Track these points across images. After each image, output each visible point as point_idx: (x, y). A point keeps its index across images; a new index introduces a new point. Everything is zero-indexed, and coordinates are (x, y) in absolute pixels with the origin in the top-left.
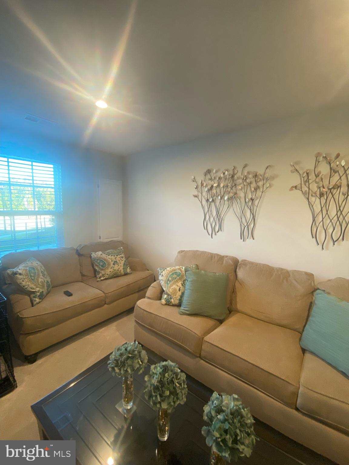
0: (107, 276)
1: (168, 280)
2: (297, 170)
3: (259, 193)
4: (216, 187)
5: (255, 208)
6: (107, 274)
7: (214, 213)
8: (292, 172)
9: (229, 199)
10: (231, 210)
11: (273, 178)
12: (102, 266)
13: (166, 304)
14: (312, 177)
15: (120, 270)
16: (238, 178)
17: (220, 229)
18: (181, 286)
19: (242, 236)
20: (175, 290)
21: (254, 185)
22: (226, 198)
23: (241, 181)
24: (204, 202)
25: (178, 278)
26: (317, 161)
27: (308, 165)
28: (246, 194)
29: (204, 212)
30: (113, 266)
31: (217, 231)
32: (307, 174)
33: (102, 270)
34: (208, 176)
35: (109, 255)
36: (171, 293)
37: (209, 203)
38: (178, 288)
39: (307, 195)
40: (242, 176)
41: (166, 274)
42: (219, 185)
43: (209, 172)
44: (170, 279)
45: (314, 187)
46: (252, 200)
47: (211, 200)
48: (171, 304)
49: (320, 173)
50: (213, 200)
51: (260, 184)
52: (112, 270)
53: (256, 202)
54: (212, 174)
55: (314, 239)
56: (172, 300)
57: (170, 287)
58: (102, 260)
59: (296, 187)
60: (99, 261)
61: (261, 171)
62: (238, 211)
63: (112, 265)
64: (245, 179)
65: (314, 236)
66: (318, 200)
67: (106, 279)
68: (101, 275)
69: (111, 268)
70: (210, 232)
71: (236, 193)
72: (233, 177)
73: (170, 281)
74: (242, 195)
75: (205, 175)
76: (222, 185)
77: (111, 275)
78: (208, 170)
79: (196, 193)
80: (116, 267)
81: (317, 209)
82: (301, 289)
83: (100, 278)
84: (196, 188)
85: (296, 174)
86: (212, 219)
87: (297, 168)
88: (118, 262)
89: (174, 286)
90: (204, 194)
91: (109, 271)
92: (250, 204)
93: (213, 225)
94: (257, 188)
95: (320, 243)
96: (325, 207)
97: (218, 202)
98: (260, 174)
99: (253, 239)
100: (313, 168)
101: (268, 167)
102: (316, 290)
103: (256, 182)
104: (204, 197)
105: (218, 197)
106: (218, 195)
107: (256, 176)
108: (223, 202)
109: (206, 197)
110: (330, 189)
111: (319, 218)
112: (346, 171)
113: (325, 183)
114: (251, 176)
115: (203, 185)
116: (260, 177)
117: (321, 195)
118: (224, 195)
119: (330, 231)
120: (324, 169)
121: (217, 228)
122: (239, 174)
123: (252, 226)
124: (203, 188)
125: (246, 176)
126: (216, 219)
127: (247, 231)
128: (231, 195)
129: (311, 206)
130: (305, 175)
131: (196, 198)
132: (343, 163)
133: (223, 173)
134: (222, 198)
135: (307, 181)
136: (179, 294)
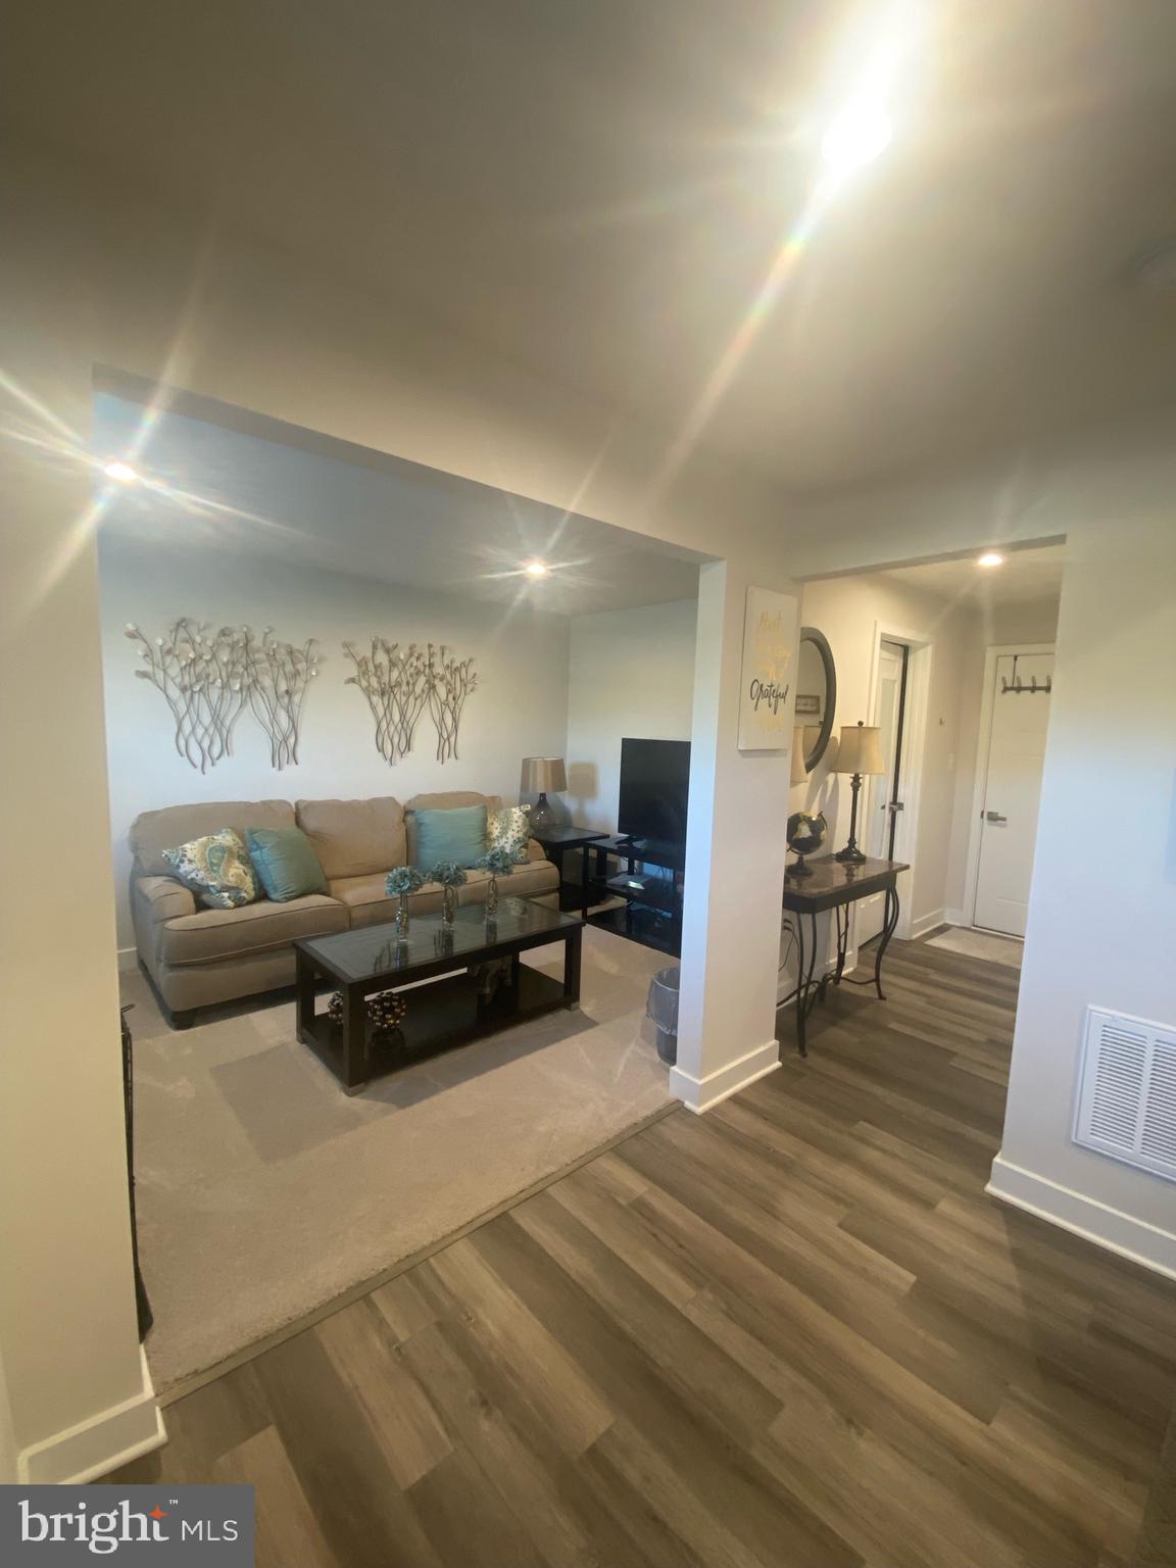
1: (212, 864)
2: (352, 655)
3: (300, 684)
4: (207, 661)
5: (296, 709)
7: (206, 718)
8: (346, 656)
9: (241, 689)
10: (247, 712)
11: (320, 660)
13: (235, 907)
14: (371, 667)
16: (258, 651)
17: (226, 748)
18: (242, 866)
19: (276, 761)
20: (238, 875)
21: (289, 668)
22: (236, 687)
23: (261, 656)
24: (175, 692)
25: (226, 855)
26: (375, 647)
27: (365, 651)
28: (276, 683)
29: (176, 715)
31: (216, 756)
32: (366, 663)
34: (182, 634)
36: (235, 883)
37: (188, 693)
38: (241, 871)
39: (368, 692)
40: (266, 648)
41: (198, 856)
42: (214, 657)
43: (182, 624)
44: (214, 861)
45: (375, 684)
46: (287, 692)
47: (196, 688)
48: (245, 902)
49: (380, 664)
50: (200, 690)
51: (301, 666)
53: (296, 699)
54: (193, 630)
55: (381, 754)
56: (244, 895)
57: (226, 874)
59: (352, 680)
61: (299, 644)
62: (265, 715)
64: (271, 655)
65: (381, 749)
66: (380, 700)
70: (198, 759)
71: (256, 681)
72: (246, 646)
73: (218, 865)
74: (267, 682)
75: (177, 629)
76: (223, 658)
78: (183, 620)
79: (148, 668)
81: (381, 711)
82: (397, 817)
84: (145, 656)
85: (351, 660)
86: (200, 731)
87: (352, 650)
89: (232, 871)
90: (174, 671)
92: (286, 700)
93: (206, 744)
94: (297, 674)
95: (388, 757)
96: (388, 708)
97: (214, 694)
98: (299, 651)
99: (297, 763)
100: (370, 656)
101: (311, 641)
102: (407, 812)
103: (294, 664)
104: (172, 679)
105: (213, 683)
106: (215, 680)
107: (291, 652)
108: (227, 695)
109: (178, 680)
110: (391, 687)
111: (384, 725)
112: (404, 667)
113: (385, 679)
114: (283, 651)
115: (169, 652)
116: (300, 656)
117: (383, 694)
118: (231, 681)
119: (396, 740)
120: (382, 658)
121: (216, 751)
122: (257, 642)
123: (292, 740)
124: (168, 659)
125: (274, 650)
126: (211, 731)
127: (284, 750)
128: (248, 681)
129: (373, 708)
130: (364, 664)
131: (146, 680)
132: (402, 657)
133: (223, 633)
134: (225, 686)
135: (365, 673)
136: (249, 880)
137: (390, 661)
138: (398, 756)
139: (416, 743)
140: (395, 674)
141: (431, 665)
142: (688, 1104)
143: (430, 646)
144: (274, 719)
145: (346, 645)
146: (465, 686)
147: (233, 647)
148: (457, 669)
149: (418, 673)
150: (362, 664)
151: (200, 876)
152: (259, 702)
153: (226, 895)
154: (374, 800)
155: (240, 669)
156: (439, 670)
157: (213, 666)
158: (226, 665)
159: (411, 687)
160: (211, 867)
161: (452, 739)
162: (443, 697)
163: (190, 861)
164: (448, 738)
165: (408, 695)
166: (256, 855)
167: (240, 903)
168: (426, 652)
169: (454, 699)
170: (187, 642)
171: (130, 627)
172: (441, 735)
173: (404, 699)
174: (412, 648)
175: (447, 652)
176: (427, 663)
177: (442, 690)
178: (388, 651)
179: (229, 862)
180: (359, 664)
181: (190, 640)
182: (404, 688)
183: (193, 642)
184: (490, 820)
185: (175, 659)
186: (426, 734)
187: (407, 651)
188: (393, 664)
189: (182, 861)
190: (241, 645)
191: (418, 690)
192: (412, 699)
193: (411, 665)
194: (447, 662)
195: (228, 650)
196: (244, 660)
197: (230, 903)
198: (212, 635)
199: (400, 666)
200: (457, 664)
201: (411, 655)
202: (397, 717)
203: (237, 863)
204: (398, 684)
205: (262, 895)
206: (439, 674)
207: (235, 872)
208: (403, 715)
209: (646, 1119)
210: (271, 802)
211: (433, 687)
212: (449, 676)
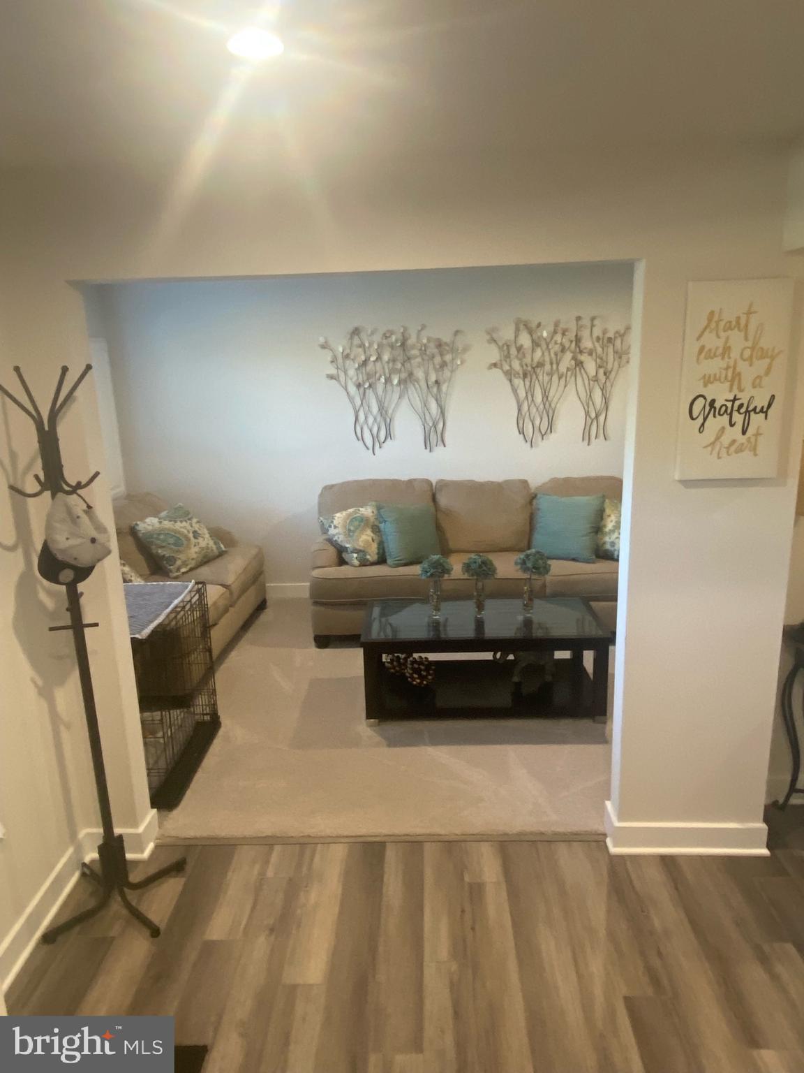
0: (192, 564)
1: (349, 530)
2: (495, 341)
3: (447, 373)
4: (374, 361)
5: (443, 396)
6: (193, 559)
7: (375, 409)
8: (488, 342)
9: (400, 382)
10: (405, 402)
11: (466, 349)
12: (175, 544)
13: (360, 566)
14: (513, 351)
15: (209, 546)
16: (413, 347)
17: (389, 434)
18: (372, 535)
19: (427, 444)
20: (367, 541)
21: (438, 360)
22: (395, 382)
23: (415, 352)
24: (352, 389)
25: (363, 524)
26: (517, 330)
27: (507, 333)
28: (427, 374)
29: (354, 408)
30: (196, 541)
31: (383, 441)
32: (508, 346)
33: (179, 552)
34: (356, 341)
35: (176, 522)
36: (364, 547)
37: (362, 389)
38: (370, 539)
39: (510, 375)
40: (418, 345)
41: (342, 524)
42: (379, 358)
43: (356, 332)
44: (352, 528)
45: (516, 365)
46: (437, 382)
47: (367, 385)
48: (369, 563)
49: (522, 346)
50: (370, 386)
51: (448, 358)
52: (196, 549)
53: (444, 388)
54: (363, 335)
55: (522, 435)
56: (368, 557)
57: (357, 540)
58: (168, 534)
59: (495, 365)
60: (162, 537)
61: (446, 338)
62: (418, 404)
63: (192, 538)
64: (423, 350)
65: (521, 431)
66: (522, 382)
67: (191, 570)
68: (179, 563)
69: (195, 546)
70: (370, 445)
71: (411, 374)
72: (403, 344)
73: (353, 532)
74: (420, 374)
75: (351, 338)
76: (386, 357)
77: (200, 559)
78: (357, 329)
79: (333, 371)
80: (203, 543)
81: (522, 394)
83: (178, 569)
84: (332, 362)
85: (493, 346)
86: (371, 420)
87: (495, 336)
88: (199, 532)
89: (364, 537)
90: (352, 372)
91: (193, 552)
92: (435, 390)
93: (375, 430)
94: (444, 365)
95: (529, 440)
96: (530, 391)
97: (380, 387)
98: (446, 343)
99: (445, 446)
100: (513, 338)
101: (457, 333)
102: (534, 497)
103: (442, 355)
104: (351, 379)
105: (379, 379)
106: (380, 376)
107: (440, 345)
108: (389, 387)
109: (355, 379)
110: (533, 368)
111: (525, 407)
112: (548, 345)
113: (528, 360)
114: (432, 345)
115: (347, 357)
116: (447, 348)
117: (525, 376)
118: (393, 376)
119: (537, 422)
120: (525, 340)
121: (382, 438)
122: (412, 340)
123: (441, 425)
124: (348, 362)
125: (425, 345)
126: (378, 419)
127: (434, 435)
128: (404, 375)
129: (515, 391)
130: (505, 348)
131: (334, 381)
132: (545, 334)
133: (385, 336)
134: (388, 380)
135: (508, 356)
136: (375, 546)
137: (533, 341)
138: (540, 438)
139: (561, 424)
140: (538, 353)
141: (578, 340)
142: (609, 841)
143: (579, 318)
144: (425, 404)
145: (488, 333)
146: (620, 357)
147: (392, 347)
148: (610, 340)
149: (563, 350)
150: (505, 349)
151: (340, 539)
152: (412, 392)
153: (355, 555)
154: (507, 482)
155: (399, 366)
156: (587, 343)
157: (379, 365)
158: (388, 362)
159: (555, 366)
160: (349, 533)
161: (602, 418)
162: (592, 372)
163: (335, 527)
164: (597, 417)
165: (550, 374)
166: (382, 526)
167: (364, 563)
168: (573, 326)
169: (605, 374)
170: (360, 347)
171: (322, 340)
172: (587, 413)
173: (546, 378)
174: (557, 324)
175: (596, 322)
176: (573, 339)
177: (590, 366)
178: (531, 332)
179: (363, 530)
180: (501, 348)
181: (362, 345)
182: (548, 367)
183: (364, 345)
184: (608, 511)
185: (352, 362)
186: (570, 415)
187: (552, 329)
188: (535, 344)
189: (330, 526)
190: (399, 344)
191: (563, 368)
192: (555, 378)
193: (556, 343)
194: (597, 332)
195: (389, 349)
196: (400, 358)
197: (356, 562)
198: (377, 338)
199: (544, 346)
200: (611, 334)
201: (555, 332)
202: (539, 397)
203: (369, 532)
204: (541, 365)
205: (382, 560)
206: (586, 348)
207: (365, 538)
208: (545, 396)
209: (556, 834)
210: (415, 480)
211: (579, 364)
212: (599, 350)
